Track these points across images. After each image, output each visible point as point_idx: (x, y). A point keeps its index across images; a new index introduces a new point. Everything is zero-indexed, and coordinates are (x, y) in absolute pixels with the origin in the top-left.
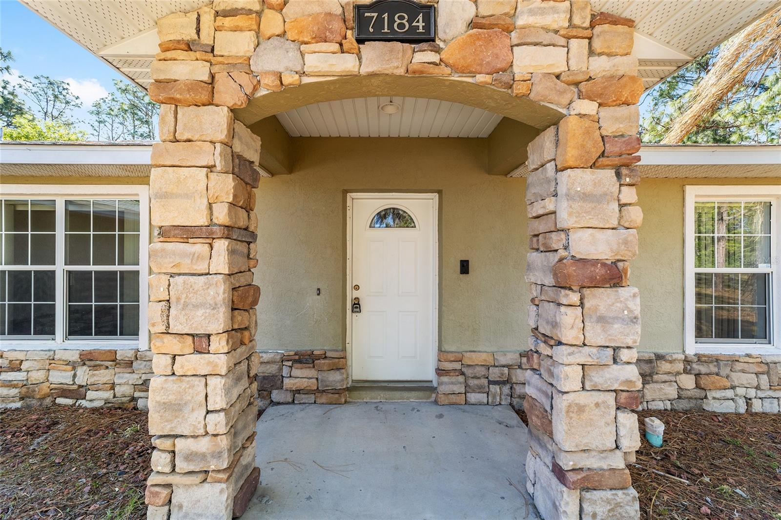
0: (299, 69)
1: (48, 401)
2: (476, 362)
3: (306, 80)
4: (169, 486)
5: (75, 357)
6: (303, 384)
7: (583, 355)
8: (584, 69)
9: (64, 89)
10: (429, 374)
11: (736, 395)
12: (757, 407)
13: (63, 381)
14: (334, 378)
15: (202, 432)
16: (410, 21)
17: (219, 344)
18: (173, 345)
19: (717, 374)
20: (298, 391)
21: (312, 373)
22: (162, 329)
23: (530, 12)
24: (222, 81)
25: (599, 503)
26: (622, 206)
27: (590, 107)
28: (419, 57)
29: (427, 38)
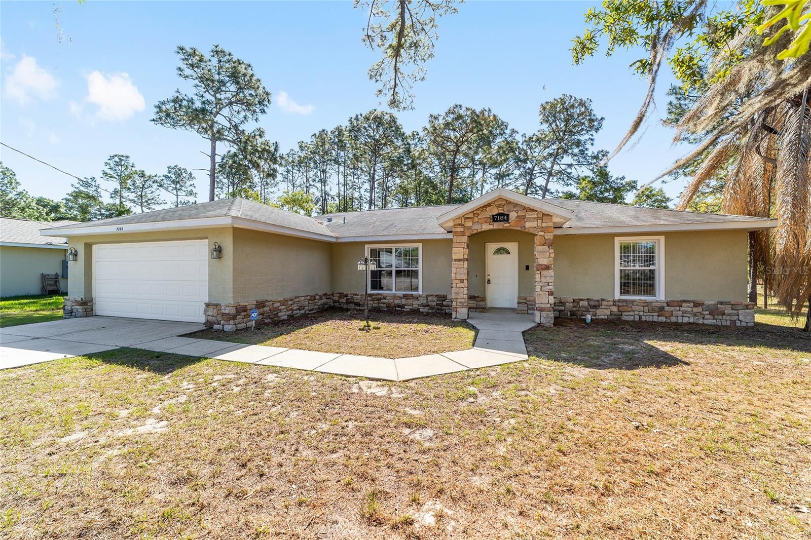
0: (481, 228)
1: (394, 308)
2: (528, 299)
3: (482, 230)
4: (456, 308)
5: (402, 296)
6: (473, 305)
7: (541, 284)
8: (541, 225)
10: (515, 306)
11: (635, 314)
12: (644, 318)
13: (398, 303)
14: (482, 303)
15: (462, 298)
17: (465, 281)
19: (627, 306)
20: (472, 307)
21: (475, 302)
22: (455, 278)
23: (529, 215)
24: (466, 231)
25: (544, 314)
26: (550, 253)
27: (542, 234)
28: (505, 225)
29: (507, 221)
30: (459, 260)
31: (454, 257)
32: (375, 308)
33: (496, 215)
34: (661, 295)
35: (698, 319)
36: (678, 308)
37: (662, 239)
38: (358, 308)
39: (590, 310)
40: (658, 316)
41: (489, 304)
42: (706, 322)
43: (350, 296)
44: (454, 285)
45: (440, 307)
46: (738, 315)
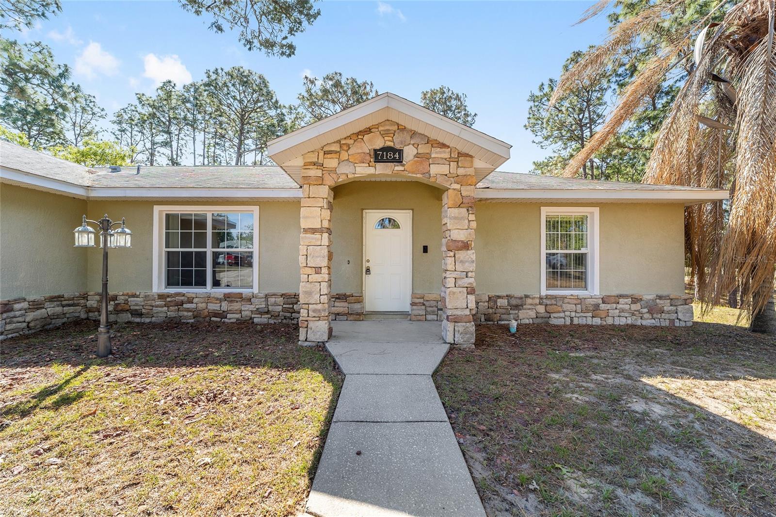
0: (354, 172)
1: (207, 319)
2: (431, 299)
3: (356, 176)
4: (307, 321)
5: (222, 296)
6: (341, 310)
7: (455, 275)
8: (455, 172)
9: (91, 102)
11: (565, 316)
12: (576, 321)
13: (216, 308)
14: (357, 307)
15: (319, 302)
16: (394, 155)
17: (325, 271)
18: (309, 271)
19: (556, 305)
20: (338, 314)
21: (346, 304)
22: (305, 265)
23: (436, 153)
24: (326, 176)
25: (460, 327)
26: (469, 221)
27: (457, 186)
28: (397, 168)
29: (400, 161)
30: (314, 231)
31: (304, 224)
32: (171, 319)
33: (380, 150)
34: (595, 289)
35: (636, 319)
36: (615, 305)
37: (596, 211)
38: (138, 320)
39: (511, 312)
40: (593, 317)
41: (369, 305)
42: (645, 323)
43: (121, 300)
44: (304, 277)
45: (288, 315)
46: (676, 313)
